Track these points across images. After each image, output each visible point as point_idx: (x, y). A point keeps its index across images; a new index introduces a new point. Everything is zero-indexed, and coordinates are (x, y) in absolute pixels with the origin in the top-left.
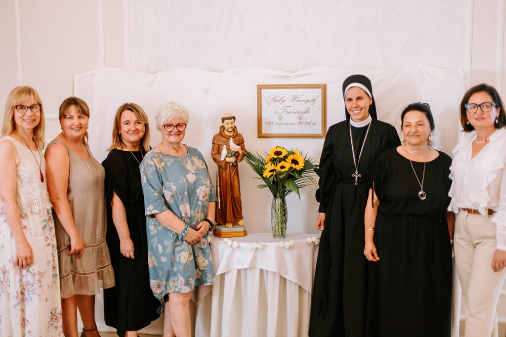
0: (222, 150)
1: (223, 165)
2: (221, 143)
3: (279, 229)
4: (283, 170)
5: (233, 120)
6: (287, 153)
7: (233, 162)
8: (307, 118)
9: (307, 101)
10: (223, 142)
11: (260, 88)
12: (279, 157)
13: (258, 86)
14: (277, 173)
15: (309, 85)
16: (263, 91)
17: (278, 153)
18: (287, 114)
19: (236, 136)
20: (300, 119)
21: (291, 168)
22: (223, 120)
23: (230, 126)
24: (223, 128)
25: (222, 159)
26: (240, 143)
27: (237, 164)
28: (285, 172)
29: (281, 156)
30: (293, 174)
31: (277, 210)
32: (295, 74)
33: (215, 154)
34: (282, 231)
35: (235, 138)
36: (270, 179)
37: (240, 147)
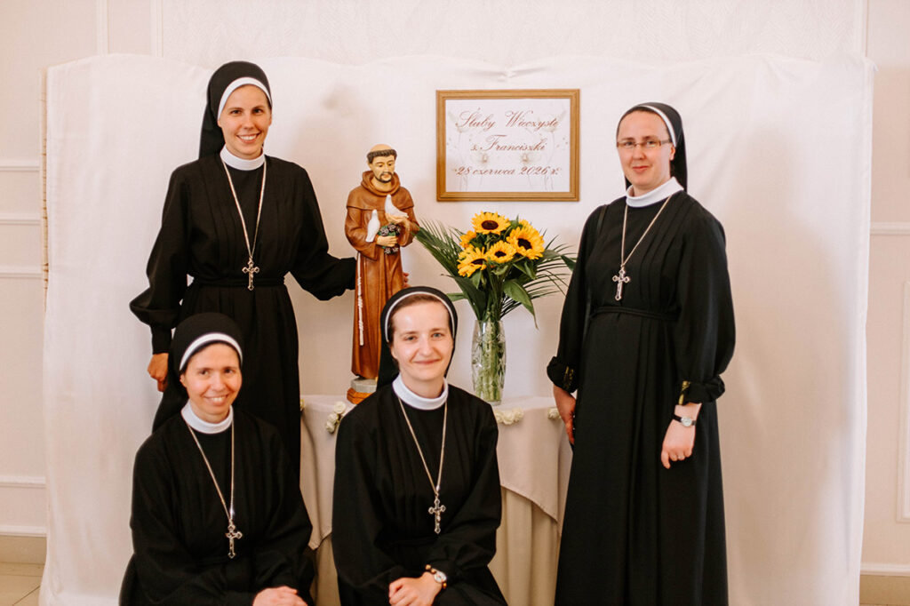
0: (368, 222)
1: (371, 251)
2: (367, 207)
3: (488, 386)
4: (501, 260)
5: (391, 157)
6: (508, 225)
7: (392, 245)
8: (539, 159)
9: (541, 125)
10: (372, 204)
11: (442, 97)
12: (494, 231)
13: (439, 93)
14: (488, 266)
15: (544, 91)
16: (449, 103)
17: (489, 225)
18: (499, 152)
19: (397, 192)
20: (525, 161)
21: (517, 255)
22: (371, 157)
23: (386, 169)
24: (369, 175)
25: (370, 239)
26: (406, 205)
27: (399, 251)
28: (506, 263)
29: (497, 231)
30: (521, 269)
31: (485, 346)
32: (517, 68)
33: (354, 229)
34: (495, 391)
35: (395, 196)
36: (473, 279)
37: (405, 215)
